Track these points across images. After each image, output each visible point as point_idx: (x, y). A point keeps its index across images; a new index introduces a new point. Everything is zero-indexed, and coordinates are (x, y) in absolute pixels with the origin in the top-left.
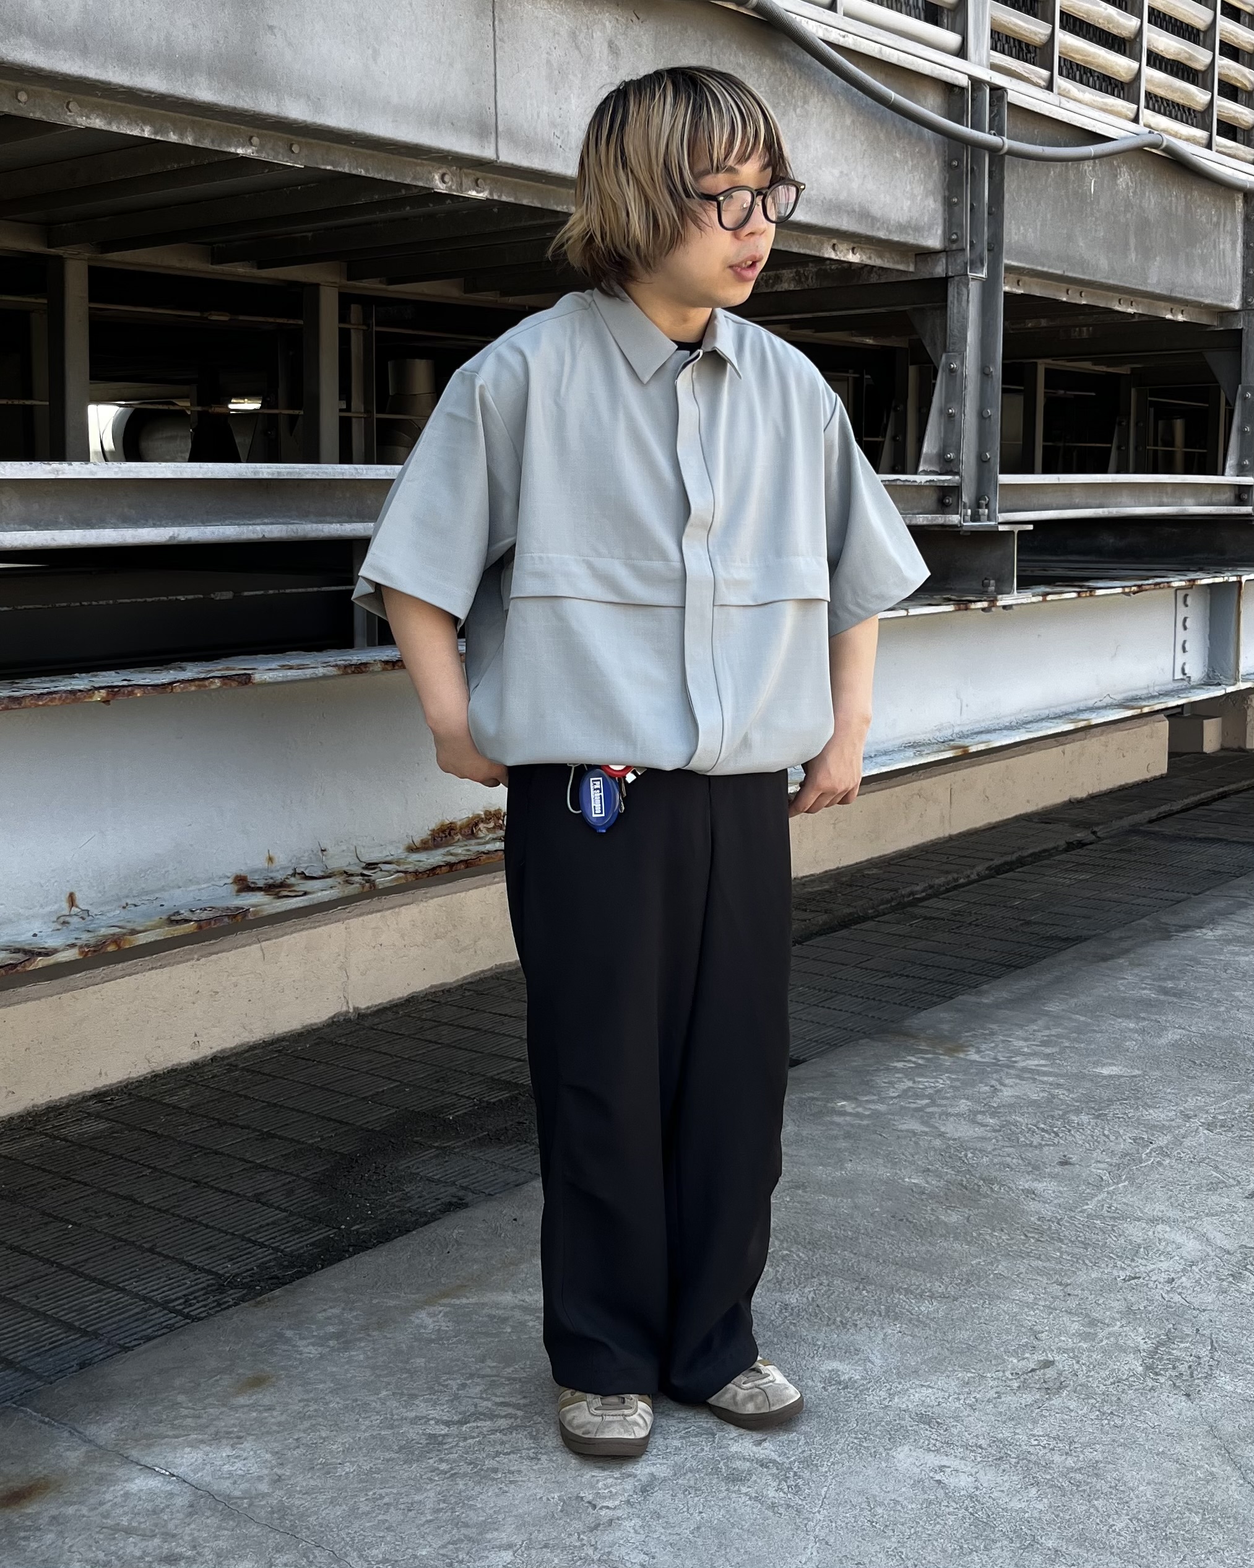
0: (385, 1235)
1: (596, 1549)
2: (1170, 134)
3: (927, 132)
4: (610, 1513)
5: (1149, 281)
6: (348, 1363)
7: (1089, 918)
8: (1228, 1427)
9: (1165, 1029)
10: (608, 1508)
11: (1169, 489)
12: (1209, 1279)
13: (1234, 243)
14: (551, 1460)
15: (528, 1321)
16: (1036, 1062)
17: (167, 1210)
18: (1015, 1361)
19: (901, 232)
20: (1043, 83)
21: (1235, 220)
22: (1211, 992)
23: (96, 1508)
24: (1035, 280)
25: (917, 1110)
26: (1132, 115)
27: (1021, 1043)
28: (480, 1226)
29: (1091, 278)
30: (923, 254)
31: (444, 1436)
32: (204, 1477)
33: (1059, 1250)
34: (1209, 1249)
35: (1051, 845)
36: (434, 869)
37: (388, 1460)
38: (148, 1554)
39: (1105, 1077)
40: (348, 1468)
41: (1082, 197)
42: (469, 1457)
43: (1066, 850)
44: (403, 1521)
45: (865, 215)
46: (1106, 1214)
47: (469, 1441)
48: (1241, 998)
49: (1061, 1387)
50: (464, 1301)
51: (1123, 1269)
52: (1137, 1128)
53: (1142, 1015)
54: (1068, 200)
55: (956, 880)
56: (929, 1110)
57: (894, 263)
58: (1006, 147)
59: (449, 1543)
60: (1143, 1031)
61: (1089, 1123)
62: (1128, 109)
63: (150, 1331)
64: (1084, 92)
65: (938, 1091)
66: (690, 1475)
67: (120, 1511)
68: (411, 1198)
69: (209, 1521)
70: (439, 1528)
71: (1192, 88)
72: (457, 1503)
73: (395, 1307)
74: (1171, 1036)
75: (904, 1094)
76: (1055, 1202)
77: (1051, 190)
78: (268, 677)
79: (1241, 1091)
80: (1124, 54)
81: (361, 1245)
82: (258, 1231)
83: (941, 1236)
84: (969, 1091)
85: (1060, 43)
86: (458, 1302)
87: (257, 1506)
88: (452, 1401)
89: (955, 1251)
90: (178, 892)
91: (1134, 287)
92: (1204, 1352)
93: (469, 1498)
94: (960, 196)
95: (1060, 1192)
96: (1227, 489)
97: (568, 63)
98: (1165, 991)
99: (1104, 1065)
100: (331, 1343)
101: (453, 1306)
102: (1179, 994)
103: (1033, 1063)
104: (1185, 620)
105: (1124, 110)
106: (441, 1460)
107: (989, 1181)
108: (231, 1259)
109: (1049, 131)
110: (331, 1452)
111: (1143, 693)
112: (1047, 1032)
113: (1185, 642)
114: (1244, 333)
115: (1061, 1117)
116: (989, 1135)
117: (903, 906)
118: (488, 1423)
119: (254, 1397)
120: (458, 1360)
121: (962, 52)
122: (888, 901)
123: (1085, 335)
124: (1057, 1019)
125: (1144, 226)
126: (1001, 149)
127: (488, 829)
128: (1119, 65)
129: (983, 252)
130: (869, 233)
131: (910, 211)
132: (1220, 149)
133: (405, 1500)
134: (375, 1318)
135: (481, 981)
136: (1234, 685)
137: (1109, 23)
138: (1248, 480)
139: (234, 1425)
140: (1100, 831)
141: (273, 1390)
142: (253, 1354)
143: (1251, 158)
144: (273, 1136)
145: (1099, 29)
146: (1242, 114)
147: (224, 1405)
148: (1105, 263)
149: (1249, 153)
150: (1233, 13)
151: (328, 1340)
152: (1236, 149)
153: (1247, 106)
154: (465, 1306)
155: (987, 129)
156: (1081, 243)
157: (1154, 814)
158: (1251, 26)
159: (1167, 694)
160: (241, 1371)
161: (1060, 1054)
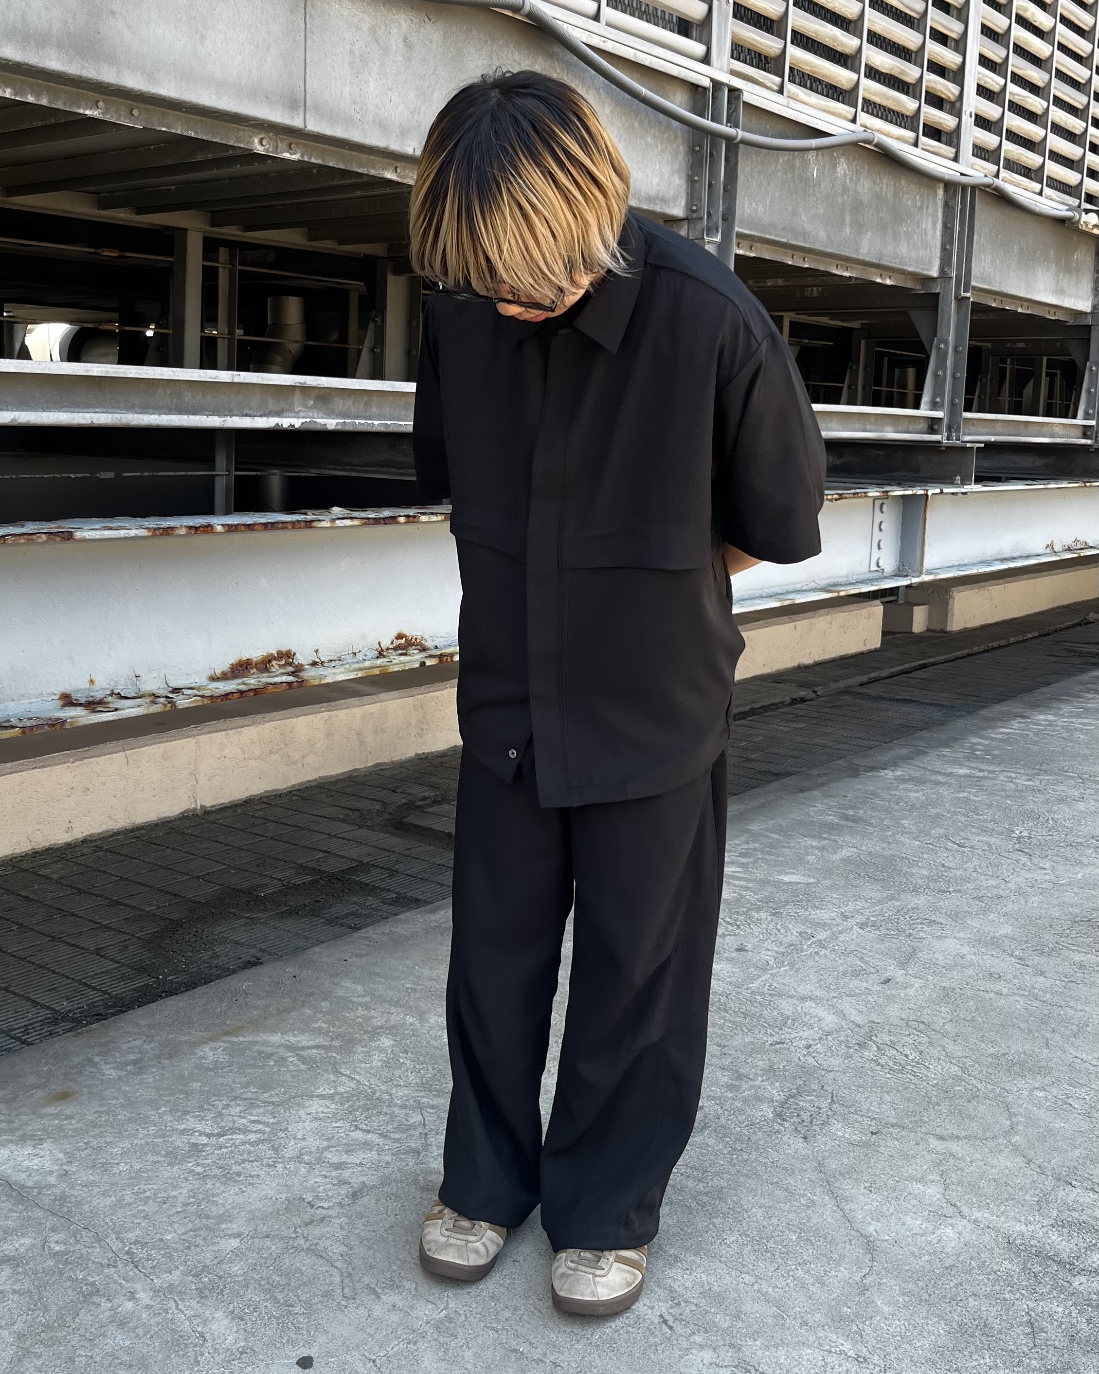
0: (191, 985)
1: (307, 1240)
2: (883, 134)
3: (675, 123)
4: (324, 1212)
5: (861, 251)
6: (139, 1084)
7: (798, 758)
8: (832, 1164)
9: (842, 847)
10: (322, 1207)
11: (872, 419)
12: (840, 1046)
13: (934, 223)
14: (285, 1168)
15: (289, 1057)
16: (733, 869)
17: (24, 959)
19: (651, 203)
20: (775, 88)
21: (936, 205)
22: (882, 820)
24: (766, 246)
26: (851, 117)
28: (266, 980)
29: (813, 246)
30: (670, 221)
31: (204, 1145)
32: (7, 1170)
33: (724, 1018)
34: (843, 1023)
35: (779, 700)
36: (227, 694)
37: (156, 1163)
39: (786, 883)
40: (122, 1167)
41: (806, 181)
42: (220, 1163)
43: (790, 704)
44: (157, 1211)
46: (766, 991)
47: (224, 1150)
48: (906, 825)
49: (705, 1127)
51: (772, 1036)
52: (802, 924)
53: (824, 836)
54: (794, 182)
58: (739, 137)
59: (191, 1230)
60: (822, 849)
61: (766, 919)
62: (848, 112)
64: (810, 96)
66: (394, 1184)
68: (219, 956)
69: (3, 1205)
70: (185, 1218)
71: (903, 97)
72: (203, 1199)
73: (185, 1042)
74: (845, 853)
76: (729, 980)
77: (780, 174)
78: (88, 534)
79: (893, 898)
80: (847, 68)
81: (172, 991)
82: (92, 977)
85: (791, 56)
86: (236, 1039)
87: (45, 1194)
88: (216, 1117)
90: (12, 704)
91: (847, 254)
92: (825, 1104)
93: (214, 1195)
94: (701, 175)
95: (733, 972)
96: (922, 421)
97: (369, 53)
98: (846, 818)
99: (787, 874)
100: (129, 1068)
101: (230, 1042)
102: (856, 820)
104: (881, 523)
105: (844, 113)
106: (198, 1165)
108: (67, 999)
109: (780, 126)
110: (112, 1153)
111: (844, 580)
112: (746, 846)
113: (880, 541)
114: (941, 296)
115: (745, 913)
118: (241, 1136)
119: (59, 1108)
120: (227, 1085)
121: (705, 59)
123: (815, 294)
124: (756, 837)
125: (858, 207)
126: (736, 138)
127: (280, 666)
128: (842, 76)
129: (717, 222)
131: (658, 185)
132: (925, 147)
133: (163, 1195)
134: (167, 1050)
135: (307, 788)
136: (919, 577)
137: (834, 41)
138: (939, 414)
139: (39, 1130)
140: (820, 690)
141: (75, 1103)
142: (65, 1074)
143: (952, 155)
144: (120, 904)
145: (826, 46)
146: (945, 120)
147: (34, 1113)
148: (825, 234)
149: (950, 151)
150: (941, 38)
151: (127, 1065)
152: (940, 148)
153: (950, 113)
154: (241, 1043)
155: (725, 122)
156: (804, 218)
157: (865, 678)
158: (956, 50)
159: (863, 582)
160: (53, 1087)
161: (753, 863)
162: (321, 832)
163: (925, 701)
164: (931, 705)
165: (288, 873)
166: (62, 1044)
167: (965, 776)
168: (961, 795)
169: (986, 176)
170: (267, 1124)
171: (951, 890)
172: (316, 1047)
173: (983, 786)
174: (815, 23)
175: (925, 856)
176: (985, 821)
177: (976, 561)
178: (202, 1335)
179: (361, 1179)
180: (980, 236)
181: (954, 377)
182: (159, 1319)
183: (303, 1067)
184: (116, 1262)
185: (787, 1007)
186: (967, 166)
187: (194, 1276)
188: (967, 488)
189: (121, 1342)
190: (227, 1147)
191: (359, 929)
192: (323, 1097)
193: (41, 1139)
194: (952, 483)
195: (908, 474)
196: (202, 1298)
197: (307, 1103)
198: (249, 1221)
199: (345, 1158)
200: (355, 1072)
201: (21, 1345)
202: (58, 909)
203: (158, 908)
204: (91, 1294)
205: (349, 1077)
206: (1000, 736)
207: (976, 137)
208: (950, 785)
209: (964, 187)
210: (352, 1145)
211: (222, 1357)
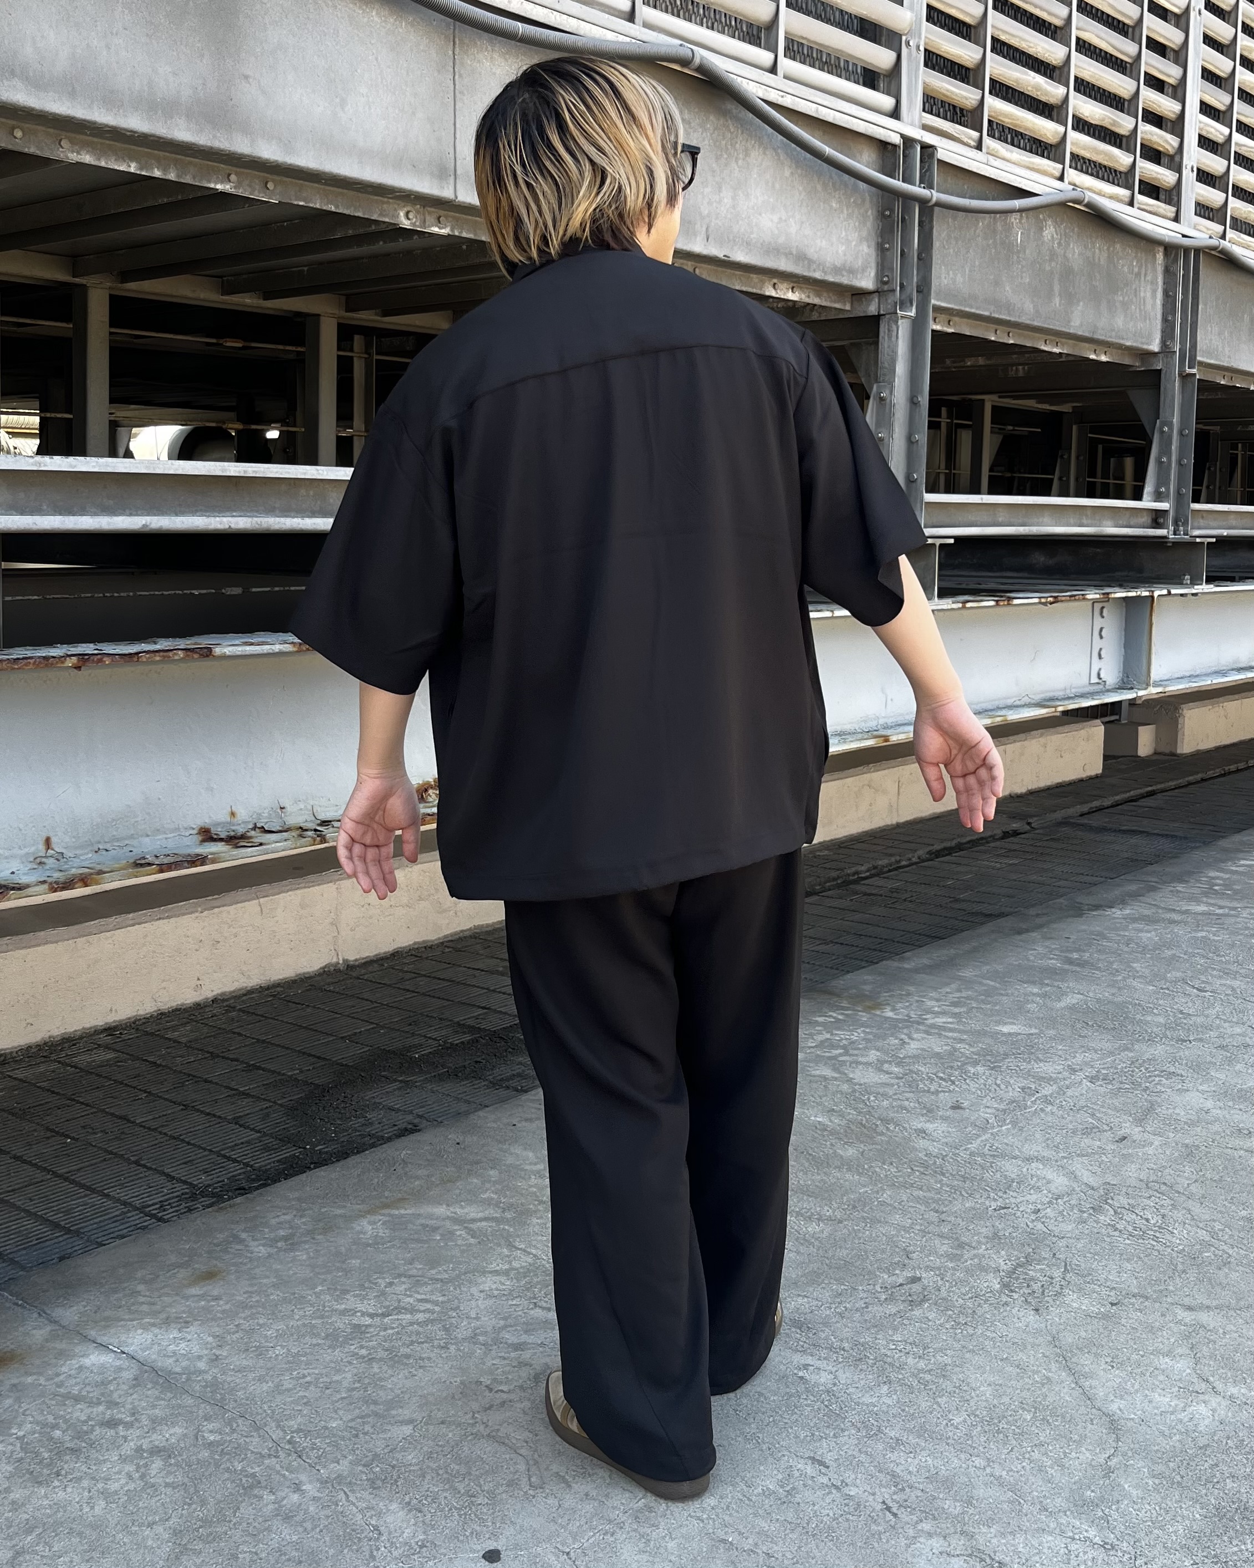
0: (343, 1155)
1: (487, 1426)
2: (1094, 192)
3: (862, 185)
4: (505, 1396)
5: (1072, 324)
6: (291, 1262)
7: (1013, 897)
8: (1068, 1339)
9: (1065, 994)
10: (502, 1391)
11: (1089, 512)
12: (1072, 1211)
13: (1154, 291)
14: (459, 1350)
15: (457, 1230)
16: (944, 1020)
17: (156, 1129)
18: (886, 1277)
19: (836, 274)
20: (973, 143)
21: (1155, 270)
22: (1112, 963)
23: (52, 1379)
24: (965, 320)
25: (830, 1058)
26: (1058, 174)
27: (933, 1003)
28: (426, 1148)
29: (1017, 320)
30: (859, 294)
31: (367, 1326)
32: (151, 1355)
33: (941, 1182)
34: (1075, 1185)
37: (315, 1345)
38: (92, 1419)
39: (1004, 1034)
40: (278, 1351)
41: (1009, 247)
42: (387, 1345)
43: (1002, 838)
44: (320, 1397)
45: (801, 257)
46: (986, 1152)
47: (390, 1331)
48: (1138, 969)
49: (924, 1299)
50: (402, 1212)
51: (995, 1200)
52: (1024, 1079)
53: (1046, 982)
54: (995, 248)
55: (899, 861)
56: (841, 1059)
57: (831, 301)
58: (934, 199)
59: (358, 1417)
61: (984, 1074)
62: (1054, 169)
63: (125, 1231)
64: (1012, 152)
65: (853, 1043)
67: (73, 1381)
68: (371, 1124)
69: (150, 1392)
70: (351, 1404)
71: (1115, 151)
72: (369, 1383)
73: (341, 1216)
74: (1070, 1000)
75: (821, 1045)
76: (943, 1140)
77: (980, 239)
78: (228, 651)
79: (1127, 1049)
80: (1052, 120)
81: (321, 1162)
82: (232, 1148)
83: (836, 1167)
84: (879, 1044)
85: (990, 107)
86: (397, 1212)
87: (194, 1381)
88: (379, 1296)
89: (846, 1181)
90: (147, 840)
91: (1057, 328)
92: (1057, 1273)
93: (381, 1379)
94: (891, 242)
95: (948, 1132)
96: (1145, 513)
98: (1070, 962)
99: (1006, 1024)
100: (279, 1244)
101: (390, 1215)
103: (940, 1020)
104: (1101, 630)
105: (1050, 170)
106: (362, 1347)
107: (886, 1121)
108: (205, 1172)
109: (978, 186)
110: (266, 1336)
111: (1060, 694)
112: (958, 995)
113: (1101, 649)
114: (1163, 373)
116: (893, 1081)
117: (846, 884)
118: (409, 1316)
119: (205, 1289)
120: (389, 1262)
121: (895, 114)
122: (834, 879)
123: (1021, 374)
124: (968, 983)
125: (1067, 274)
126: (930, 200)
128: (1047, 128)
129: (912, 294)
130: (806, 274)
131: (845, 255)
132: (1142, 207)
133: (325, 1379)
134: (321, 1224)
135: (461, 939)
136: (1146, 689)
137: (1037, 90)
138: (1164, 506)
139: (184, 1312)
140: (1035, 822)
141: (222, 1283)
142: (209, 1252)
143: (1173, 215)
144: (259, 1068)
145: (1028, 96)
146: (1164, 176)
147: (177, 1294)
148: (1031, 306)
149: (1170, 211)
150: (1157, 84)
151: (277, 1241)
152: (1159, 207)
153: (1169, 168)
154: (402, 1216)
155: (918, 183)
156: (1008, 288)
157: (1085, 808)
158: (1174, 97)
159: (1083, 696)
160: (196, 1266)
161: (967, 1013)
162: (478, 987)
163: (1155, 832)
164: (1162, 835)
165: (444, 1032)
166: (204, 1220)
167: (1203, 914)
168: (1200, 934)
169: (1211, 237)
170: (436, 1303)
171: (1191, 1038)
172: (486, 1219)
173: (1223, 924)
174: (1016, 71)
175: (1161, 1002)
176: (1227, 962)
177: (1209, 671)
178: (376, 1528)
179: (543, 1361)
180: (1205, 305)
181: (1180, 464)
182: (328, 1512)
183: (472, 1241)
184: (277, 1451)
185: (1011, 1169)
186: (1189, 226)
187: (364, 1466)
188: (1198, 589)
189: (288, 1537)
190: (393, 1328)
191: (526, 1091)
192: (496, 1273)
193: (187, 1322)
194: (1180, 583)
195: (1131, 574)
196: (375, 1488)
197: (480, 1280)
198: (421, 1406)
199: (524, 1338)
200: (530, 1245)
201: (178, 1542)
202: (189, 1075)
203: (302, 1072)
204: (251, 1487)
205: (524, 1251)
206: (1241, 869)
207: (1198, 194)
208: (1186, 923)
209: (1187, 250)
210: (531, 1324)
211: (400, 1551)
